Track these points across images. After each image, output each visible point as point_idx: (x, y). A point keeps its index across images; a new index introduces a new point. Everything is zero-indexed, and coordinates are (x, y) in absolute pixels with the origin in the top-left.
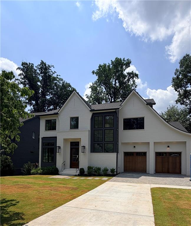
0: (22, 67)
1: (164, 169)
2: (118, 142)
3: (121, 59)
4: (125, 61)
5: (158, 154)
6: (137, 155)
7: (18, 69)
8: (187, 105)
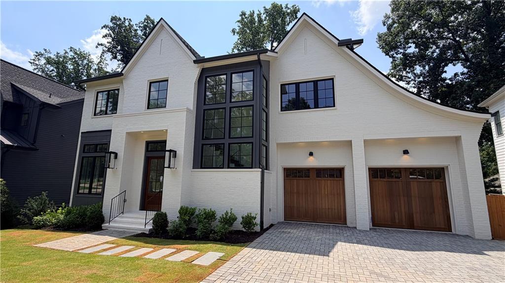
0: (111, 25)
1: (396, 214)
2: (267, 140)
3: (281, 5)
4: (289, 8)
5: (375, 174)
6: (318, 176)
7: (104, 29)
8: (410, 81)
